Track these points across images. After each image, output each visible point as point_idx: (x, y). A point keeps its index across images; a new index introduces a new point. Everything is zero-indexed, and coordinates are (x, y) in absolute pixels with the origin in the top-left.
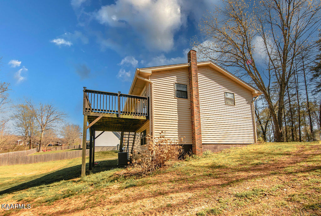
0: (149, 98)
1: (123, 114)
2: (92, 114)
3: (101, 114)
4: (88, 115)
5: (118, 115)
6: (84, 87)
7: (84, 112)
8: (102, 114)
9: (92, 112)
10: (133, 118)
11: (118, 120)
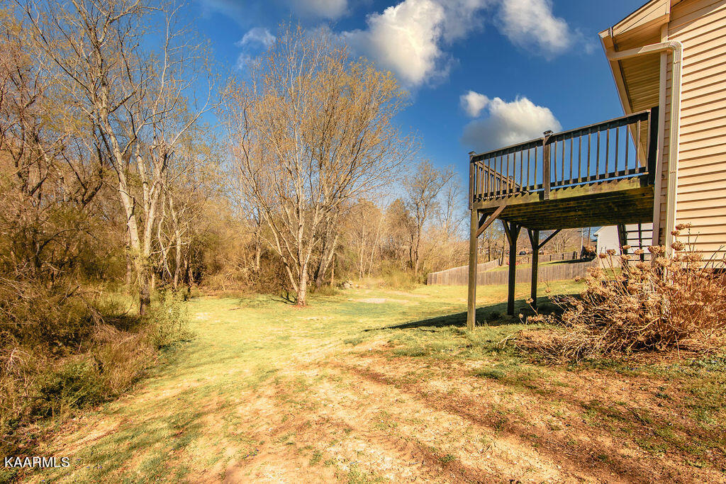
0: (655, 110)
1: (557, 190)
2: (486, 204)
3: (503, 201)
4: (479, 208)
5: (541, 195)
6: (470, 153)
7: (470, 204)
8: (506, 201)
9: (485, 200)
10: (590, 193)
11: (556, 206)
